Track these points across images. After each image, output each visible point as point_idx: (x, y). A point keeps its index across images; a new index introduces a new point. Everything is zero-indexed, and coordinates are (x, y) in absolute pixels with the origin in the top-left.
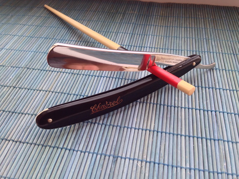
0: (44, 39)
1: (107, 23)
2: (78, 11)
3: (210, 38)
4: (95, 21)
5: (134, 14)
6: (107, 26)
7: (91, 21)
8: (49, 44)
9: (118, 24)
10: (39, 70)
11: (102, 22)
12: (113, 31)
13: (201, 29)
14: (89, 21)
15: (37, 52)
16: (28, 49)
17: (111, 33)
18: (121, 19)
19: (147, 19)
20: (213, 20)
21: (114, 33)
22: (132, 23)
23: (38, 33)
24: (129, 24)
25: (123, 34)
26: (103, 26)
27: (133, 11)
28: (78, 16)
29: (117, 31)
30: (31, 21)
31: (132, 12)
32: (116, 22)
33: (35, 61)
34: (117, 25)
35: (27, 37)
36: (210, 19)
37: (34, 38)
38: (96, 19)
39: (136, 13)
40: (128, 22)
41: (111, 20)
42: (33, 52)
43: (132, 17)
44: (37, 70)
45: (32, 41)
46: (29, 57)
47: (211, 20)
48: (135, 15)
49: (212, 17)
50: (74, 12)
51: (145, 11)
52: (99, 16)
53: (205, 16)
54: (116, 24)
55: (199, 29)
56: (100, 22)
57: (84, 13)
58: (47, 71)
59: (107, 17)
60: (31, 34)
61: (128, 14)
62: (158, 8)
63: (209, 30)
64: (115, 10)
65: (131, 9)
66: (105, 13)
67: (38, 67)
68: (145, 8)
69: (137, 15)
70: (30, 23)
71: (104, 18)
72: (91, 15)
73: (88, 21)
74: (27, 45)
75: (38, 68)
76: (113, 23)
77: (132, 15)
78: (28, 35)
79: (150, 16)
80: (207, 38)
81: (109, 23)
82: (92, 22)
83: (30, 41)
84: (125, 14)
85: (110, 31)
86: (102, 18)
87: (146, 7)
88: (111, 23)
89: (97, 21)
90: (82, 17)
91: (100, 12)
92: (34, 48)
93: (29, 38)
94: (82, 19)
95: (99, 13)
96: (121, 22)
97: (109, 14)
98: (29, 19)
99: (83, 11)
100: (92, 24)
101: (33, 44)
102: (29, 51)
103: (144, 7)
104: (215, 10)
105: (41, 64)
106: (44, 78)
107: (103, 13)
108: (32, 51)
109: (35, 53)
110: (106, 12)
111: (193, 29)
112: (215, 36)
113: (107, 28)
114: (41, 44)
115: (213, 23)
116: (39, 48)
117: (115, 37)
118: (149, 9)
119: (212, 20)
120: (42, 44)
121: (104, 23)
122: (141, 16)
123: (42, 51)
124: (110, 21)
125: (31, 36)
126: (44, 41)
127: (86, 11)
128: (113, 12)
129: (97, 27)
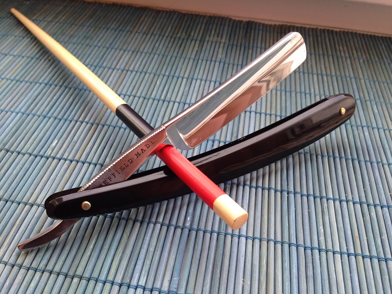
0: (43, 85)
1: (169, 57)
2: (113, 31)
3: (367, 98)
4: (146, 54)
5: (220, 43)
6: (171, 64)
7: (139, 54)
8: (53, 97)
9: (191, 61)
10: (30, 155)
11: (161, 56)
12: (181, 75)
13: (348, 79)
14: (135, 53)
15: (29, 115)
16: (9, 106)
17: (178, 78)
18: (197, 51)
19: (246, 54)
20: (368, 61)
21: (185, 80)
22: (218, 60)
23: (32, 73)
24: (213, 63)
25: (203, 82)
26: (162, 64)
27: (218, 36)
28: (113, 41)
29: (191, 76)
30: (18, 48)
31: (216, 38)
32: (188, 56)
33: (23, 134)
34: (191, 63)
35: (9, 81)
36: (361, 61)
37: (23, 83)
38: (149, 48)
39: (224, 40)
40: (209, 58)
41: (178, 53)
42: (20, 114)
43: (217, 48)
44: (26, 156)
45: (20, 90)
46: (11, 125)
47: (364, 61)
48: (222, 45)
49: (364, 57)
50: (106, 32)
51: (240, 37)
52: (154, 42)
53: (353, 54)
54: (187, 60)
55: (344, 79)
56: (156, 56)
57: (125, 36)
58: (48, 158)
59: (170, 46)
60: (17, 75)
61: (210, 43)
62: (264, 33)
63: (362, 81)
64: (184, 34)
65: (213, 32)
66: (165, 38)
67: (29, 147)
68: (241, 33)
69: (226, 45)
70: (18, 50)
71: (164, 49)
72: (138, 40)
73: (133, 52)
74: (8, 98)
75: (29, 151)
76: (182, 60)
77: (218, 44)
78: (11, 76)
79: (251, 48)
80: (363, 99)
81: (173, 59)
82: (140, 56)
83: (15, 90)
84: (204, 42)
85: (177, 74)
86: (161, 47)
87: (242, 30)
88: (178, 59)
89: (150, 54)
90: (120, 43)
91: (155, 36)
92: (22, 106)
93: (14, 82)
94: (120, 47)
95: (154, 38)
96: (197, 58)
97: (172, 40)
98: (15, 44)
99: (123, 31)
100: (140, 60)
101: (22, 95)
102: (12, 112)
103: (238, 29)
104: (368, 43)
105: (36, 142)
106: (40, 174)
107: (161, 37)
108: (17, 110)
109: (25, 115)
110: (167, 37)
111: (334, 78)
112: (376, 95)
113: (170, 68)
114: (37, 96)
115: (368, 68)
116: (33, 105)
117: (187, 88)
118: (248, 34)
119: (366, 62)
120: (39, 97)
121: (165, 57)
122: (235, 47)
123: (39, 113)
124: (175, 54)
125: (17, 78)
126: (45, 90)
127: (129, 33)
128: (180, 37)
129: (151, 66)
